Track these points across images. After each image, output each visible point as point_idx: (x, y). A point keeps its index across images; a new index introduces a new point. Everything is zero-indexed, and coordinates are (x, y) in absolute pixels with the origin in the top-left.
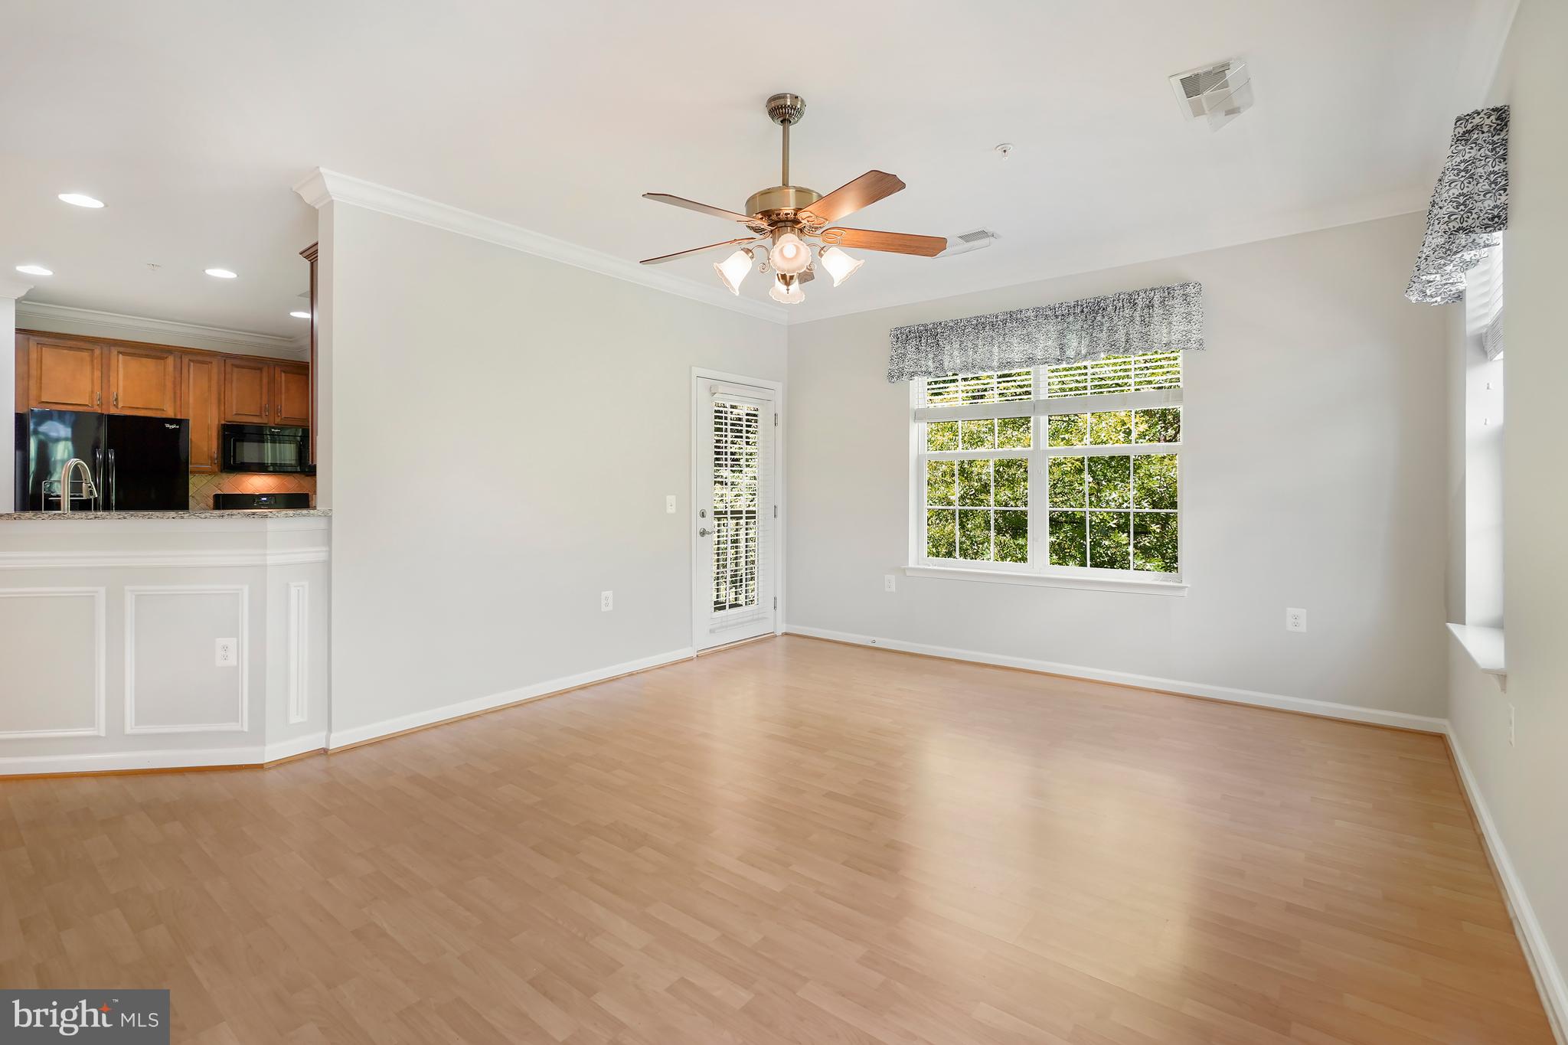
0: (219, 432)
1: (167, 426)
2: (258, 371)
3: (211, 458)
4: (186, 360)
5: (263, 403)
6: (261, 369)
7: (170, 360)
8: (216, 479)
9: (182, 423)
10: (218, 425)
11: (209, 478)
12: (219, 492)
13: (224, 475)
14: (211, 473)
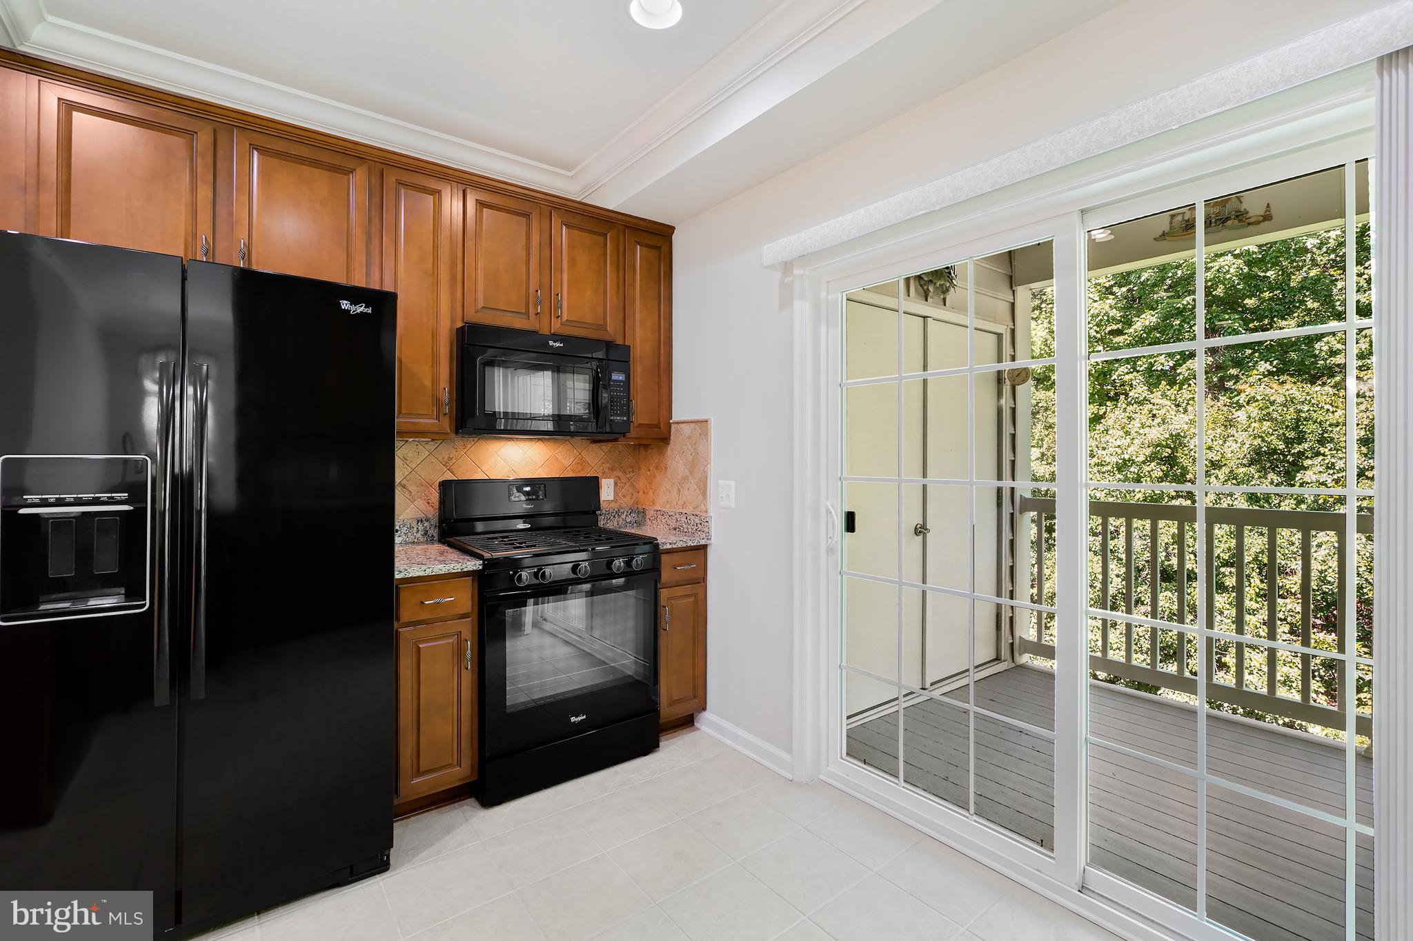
0: (451, 345)
1: (345, 304)
2: (524, 220)
3: (437, 402)
4: (391, 178)
5: (532, 290)
6: (527, 216)
7: (359, 180)
8: (445, 451)
9: (383, 302)
10: (451, 330)
11: (432, 446)
12: (449, 476)
13: (459, 442)
14: (436, 436)
